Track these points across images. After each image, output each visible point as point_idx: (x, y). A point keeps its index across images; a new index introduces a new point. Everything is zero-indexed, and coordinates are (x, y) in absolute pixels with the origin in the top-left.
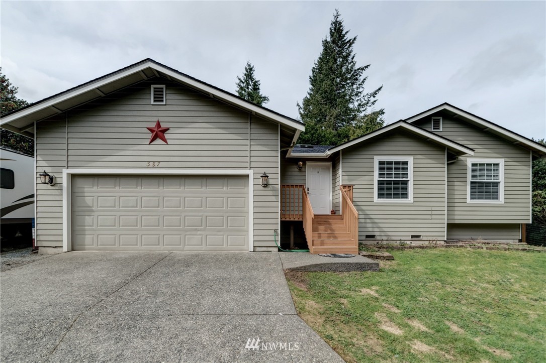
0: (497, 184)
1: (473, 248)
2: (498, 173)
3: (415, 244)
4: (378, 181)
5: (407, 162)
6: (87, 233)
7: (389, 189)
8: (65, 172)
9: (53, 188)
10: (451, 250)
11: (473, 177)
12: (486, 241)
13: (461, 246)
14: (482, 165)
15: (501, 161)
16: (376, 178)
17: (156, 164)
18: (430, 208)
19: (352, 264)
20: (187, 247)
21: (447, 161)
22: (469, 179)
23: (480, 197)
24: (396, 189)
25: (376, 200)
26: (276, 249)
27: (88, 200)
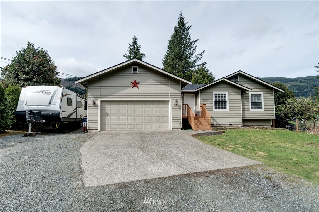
0: (261, 103)
1: (253, 129)
2: (261, 98)
3: (230, 127)
4: (215, 102)
5: (226, 94)
6: (106, 124)
7: (219, 105)
8: (99, 100)
9: (95, 106)
10: (245, 129)
11: (252, 100)
12: (258, 126)
13: (248, 128)
14: (255, 95)
15: (262, 93)
16: (214, 101)
17: (134, 96)
18: (235, 113)
19: (212, 133)
20: (145, 129)
21: (242, 93)
22: (250, 101)
23: (255, 108)
24: (222, 105)
25: (214, 109)
26: (181, 129)
27: (107, 111)
